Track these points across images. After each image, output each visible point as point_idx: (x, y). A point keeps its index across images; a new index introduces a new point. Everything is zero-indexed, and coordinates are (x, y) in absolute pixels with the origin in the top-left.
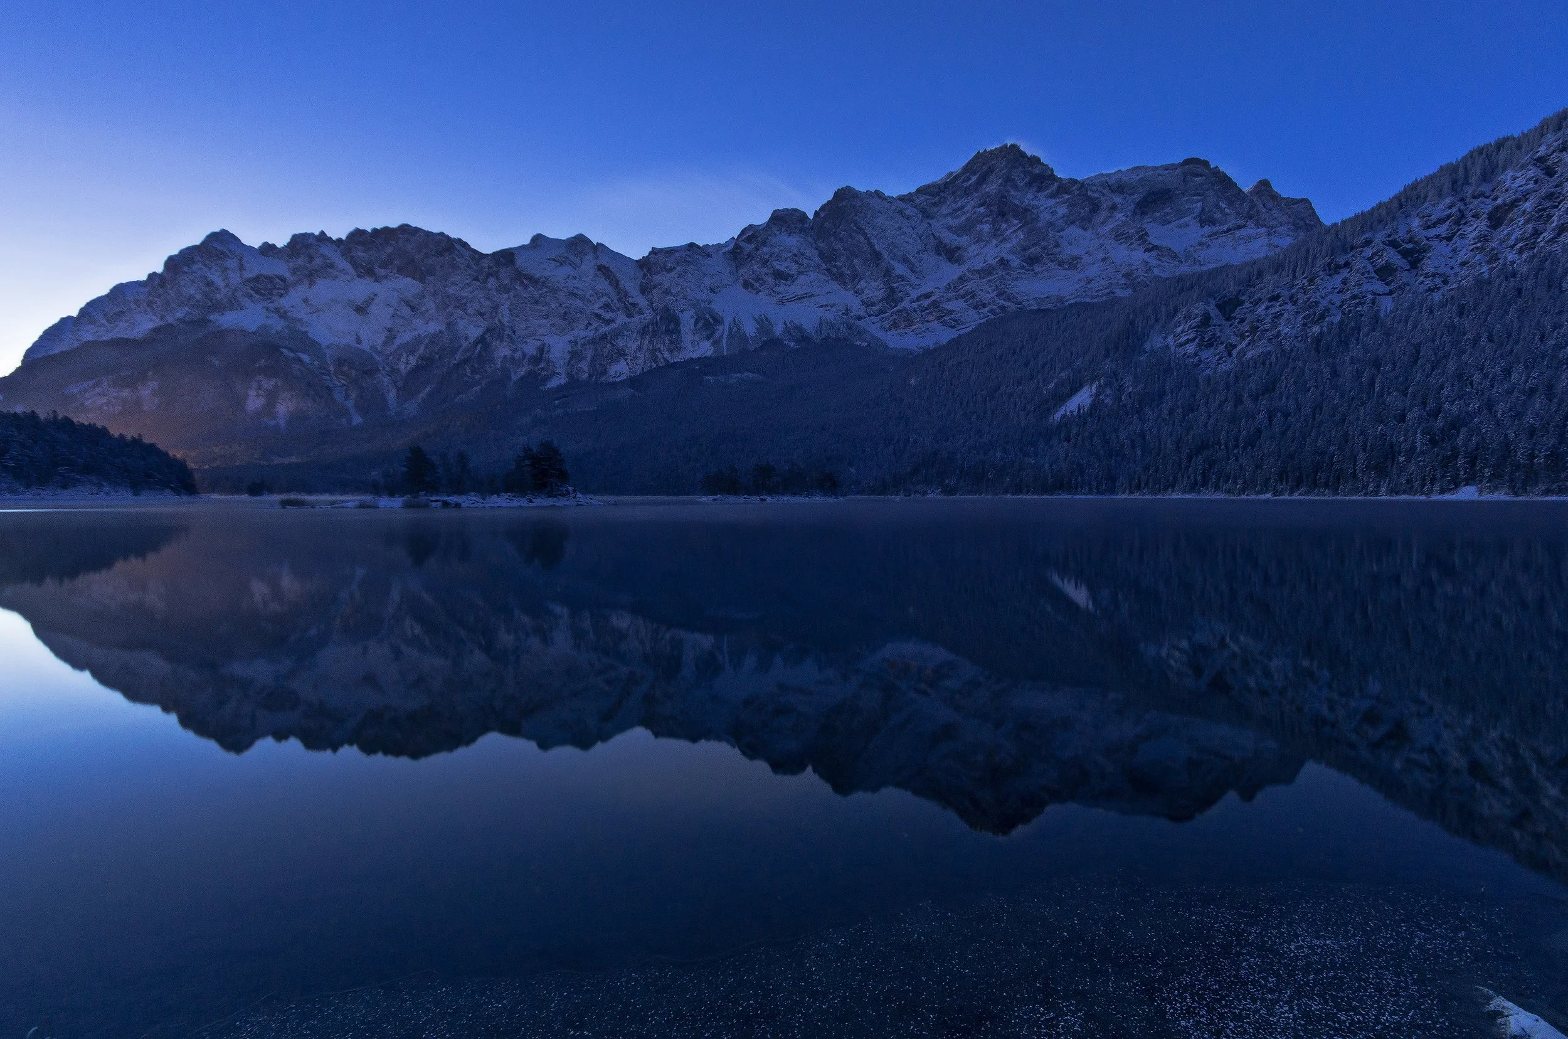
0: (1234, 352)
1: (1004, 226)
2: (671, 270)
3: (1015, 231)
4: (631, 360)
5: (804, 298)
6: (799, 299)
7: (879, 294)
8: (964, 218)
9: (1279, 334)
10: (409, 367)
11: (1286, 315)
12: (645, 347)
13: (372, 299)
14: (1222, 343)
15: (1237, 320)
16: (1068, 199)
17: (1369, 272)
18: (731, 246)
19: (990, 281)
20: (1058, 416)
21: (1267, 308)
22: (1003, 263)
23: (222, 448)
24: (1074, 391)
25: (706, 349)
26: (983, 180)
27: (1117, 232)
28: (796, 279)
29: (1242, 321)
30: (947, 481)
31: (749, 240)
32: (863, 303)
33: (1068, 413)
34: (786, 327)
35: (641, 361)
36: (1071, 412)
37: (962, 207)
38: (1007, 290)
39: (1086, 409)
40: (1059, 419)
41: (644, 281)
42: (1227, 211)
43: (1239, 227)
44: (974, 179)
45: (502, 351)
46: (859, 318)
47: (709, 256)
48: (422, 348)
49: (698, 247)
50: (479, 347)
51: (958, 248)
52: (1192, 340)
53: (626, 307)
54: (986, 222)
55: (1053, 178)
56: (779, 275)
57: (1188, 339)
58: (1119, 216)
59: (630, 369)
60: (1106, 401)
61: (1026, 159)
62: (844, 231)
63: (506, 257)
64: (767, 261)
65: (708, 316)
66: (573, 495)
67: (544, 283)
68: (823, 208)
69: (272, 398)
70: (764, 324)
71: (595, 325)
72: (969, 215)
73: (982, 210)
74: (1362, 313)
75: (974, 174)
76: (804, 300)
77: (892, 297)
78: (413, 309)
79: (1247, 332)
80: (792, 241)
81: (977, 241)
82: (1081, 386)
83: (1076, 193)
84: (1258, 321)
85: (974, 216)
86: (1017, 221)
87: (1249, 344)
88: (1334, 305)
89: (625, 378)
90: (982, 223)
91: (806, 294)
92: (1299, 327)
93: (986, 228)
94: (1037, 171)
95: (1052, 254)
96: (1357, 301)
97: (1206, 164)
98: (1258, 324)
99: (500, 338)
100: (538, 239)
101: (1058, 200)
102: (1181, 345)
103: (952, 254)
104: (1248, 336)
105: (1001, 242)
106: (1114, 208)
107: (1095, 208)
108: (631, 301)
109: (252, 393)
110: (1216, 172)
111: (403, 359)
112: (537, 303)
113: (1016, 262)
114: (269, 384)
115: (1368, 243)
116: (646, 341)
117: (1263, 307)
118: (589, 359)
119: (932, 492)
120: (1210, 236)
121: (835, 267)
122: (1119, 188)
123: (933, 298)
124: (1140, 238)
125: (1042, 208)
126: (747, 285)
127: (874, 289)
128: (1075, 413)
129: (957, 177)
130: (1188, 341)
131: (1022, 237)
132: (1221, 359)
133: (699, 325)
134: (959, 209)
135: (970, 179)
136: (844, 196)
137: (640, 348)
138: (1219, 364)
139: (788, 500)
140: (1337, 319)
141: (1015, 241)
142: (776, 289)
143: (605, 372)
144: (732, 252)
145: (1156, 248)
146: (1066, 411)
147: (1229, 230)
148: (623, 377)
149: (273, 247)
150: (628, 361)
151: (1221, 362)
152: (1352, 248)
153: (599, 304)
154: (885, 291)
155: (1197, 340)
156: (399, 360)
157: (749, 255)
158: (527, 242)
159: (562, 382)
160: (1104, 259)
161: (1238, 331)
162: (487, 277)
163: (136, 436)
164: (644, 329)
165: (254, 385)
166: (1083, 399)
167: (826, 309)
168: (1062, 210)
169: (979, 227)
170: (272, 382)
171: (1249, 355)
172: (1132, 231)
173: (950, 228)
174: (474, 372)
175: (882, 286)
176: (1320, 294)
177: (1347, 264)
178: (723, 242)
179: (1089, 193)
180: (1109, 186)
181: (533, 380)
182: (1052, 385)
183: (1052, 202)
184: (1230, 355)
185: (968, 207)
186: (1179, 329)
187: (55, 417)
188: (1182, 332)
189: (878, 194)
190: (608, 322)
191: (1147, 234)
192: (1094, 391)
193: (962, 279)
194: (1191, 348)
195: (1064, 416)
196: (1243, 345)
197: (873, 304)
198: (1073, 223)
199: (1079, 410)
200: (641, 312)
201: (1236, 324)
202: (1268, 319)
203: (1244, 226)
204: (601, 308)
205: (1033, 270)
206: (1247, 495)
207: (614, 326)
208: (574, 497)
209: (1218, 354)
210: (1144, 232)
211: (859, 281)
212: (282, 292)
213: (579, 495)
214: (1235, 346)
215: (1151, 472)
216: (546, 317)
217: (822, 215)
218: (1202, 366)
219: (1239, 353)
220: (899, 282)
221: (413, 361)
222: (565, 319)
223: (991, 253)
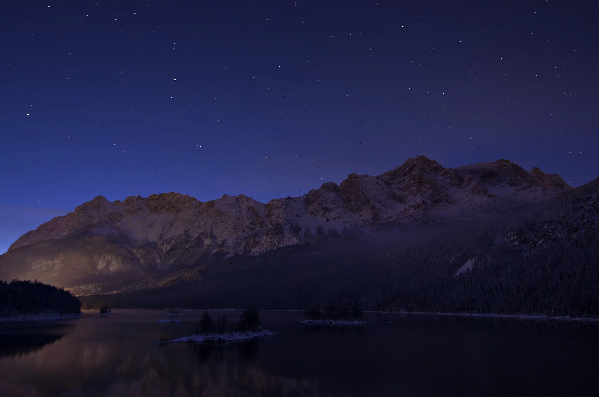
0: (537, 245)
1: (423, 187)
2: (280, 208)
3: (427, 190)
4: (262, 246)
5: (337, 218)
6: (335, 219)
7: (370, 217)
8: (405, 184)
9: (557, 238)
10: (167, 250)
11: (558, 229)
12: (268, 240)
13: (155, 222)
14: (531, 241)
15: (536, 231)
16: (449, 176)
17: (593, 211)
18: (305, 198)
19: (418, 210)
20: (458, 273)
21: (549, 226)
22: (424, 203)
23: (84, 287)
24: (464, 261)
25: (294, 241)
26: (411, 169)
27: (473, 189)
28: (333, 210)
29: (538, 231)
30: (409, 305)
31: (313, 195)
32: (363, 220)
33: (463, 272)
34: (329, 231)
35: (266, 246)
36: (464, 272)
37: (404, 180)
38: (427, 214)
39: (471, 270)
40: (459, 275)
41: (268, 213)
42: (522, 180)
43: (529, 187)
44: (407, 169)
45: (207, 242)
46: (362, 227)
47: (296, 202)
48: (173, 241)
49: (291, 198)
50: (197, 241)
51: (403, 197)
52: (517, 239)
53: (260, 223)
54: (415, 186)
55: (442, 168)
56: (326, 210)
57: (514, 239)
58: (473, 183)
59: (261, 250)
60: (480, 267)
61: (429, 161)
62: (354, 191)
63: (211, 204)
64: (320, 203)
65: (295, 227)
66: (262, 331)
67: (226, 214)
68: (344, 182)
69: (108, 264)
70: (320, 231)
71: (247, 231)
72: (407, 183)
73: (412, 181)
74: (595, 228)
75: (407, 167)
76: (337, 219)
77: (375, 217)
78: (171, 225)
79: (541, 236)
80: (332, 195)
81: (411, 194)
82: (467, 260)
83: (453, 174)
84: (545, 231)
85: (409, 184)
86: (428, 186)
87: (543, 242)
88: (580, 225)
89: (259, 254)
90: (413, 187)
91: (338, 217)
92: (566, 235)
93: (415, 188)
94: (434, 166)
95: (445, 199)
96: (591, 223)
97: (508, 161)
98: (546, 233)
99: (206, 237)
100: (225, 197)
101: (445, 177)
102: (511, 242)
103: (401, 200)
104: (542, 238)
105: (422, 194)
106: (470, 180)
107: (461, 181)
108: (263, 221)
109: (101, 262)
110: (514, 165)
111: (165, 246)
112: (223, 222)
113: (430, 203)
114: (109, 258)
115: (589, 198)
116: (268, 238)
117: (547, 225)
118: (243, 246)
119: (402, 310)
120: (516, 190)
121: (350, 205)
122: (472, 171)
123: (394, 218)
124: (484, 192)
125: (438, 180)
126: (312, 214)
127: (367, 214)
128: (466, 272)
129: (400, 168)
130: (514, 240)
131: (431, 192)
132: (531, 248)
133: (292, 230)
134: (402, 181)
135: (405, 169)
136: (352, 177)
137: (266, 241)
138: (531, 250)
139: (342, 323)
140: (583, 231)
141: (428, 194)
142: (325, 215)
143: (250, 251)
144: (305, 200)
145: (492, 196)
146: (461, 271)
147: (524, 188)
148: (258, 254)
149: (119, 202)
150: (260, 246)
151: (532, 249)
152: (583, 201)
153: (249, 222)
154: (372, 215)
155: (518, 239)
156: (163, 247)
157: (313, 201)
158: (220, 197)
159: (232, 255)
160: (469, 201)
161: (537, 235)
162: (203, 212)
163: (62, 288)
164: (268, 233)
165: (103, 258)
166: (468, 265)
167: (347, 223)
168: (447, 181)
169: (411, 188)
170: (110, 257)
171: (545, 247)
172: (480, 189)
173: (399, 189)
174: (194, 251)
175: (371, 213)
176: (572, 220)
177: (582, 207)
178: (301, 196)
179: (458, 174)
180: (466, 171)
181: (219, 255)
182: (453, 259)
183: (442, 178)
184: (536, 246)
185: (406, 180)
186: (509, 234)
187: (36, 282)
188: (511, 235)
189: (367, 176)
190: (253, 230)
191: (487, 190)
192: (473, 262)
193: (406, 210)
194: (516, 243)
195: (461, 274)
196: (541, 242)
197: (367, 221)
198: (453, 186)
199: (468, 272)
200: (266, 225)
201: (535, 233)
202: (550, 231)
203: (531, 186)
204: (249, 224)
205: (438, 206)
206: (558, 316)
207: (255, 231)
208: (263, 332)
209: (530, 246)
210: (485, 189)
211: (361, 211)
212: (119, 219)
213: (264, 330)
214: (537, 243)
215: (507, 303)
216: (226, 228)
217: (344, 184)
218: (523, 251)
219: (539, 246)
220: (378, 211)
221: (169, 247)
222: (234, 229)
223: (418, 199)
